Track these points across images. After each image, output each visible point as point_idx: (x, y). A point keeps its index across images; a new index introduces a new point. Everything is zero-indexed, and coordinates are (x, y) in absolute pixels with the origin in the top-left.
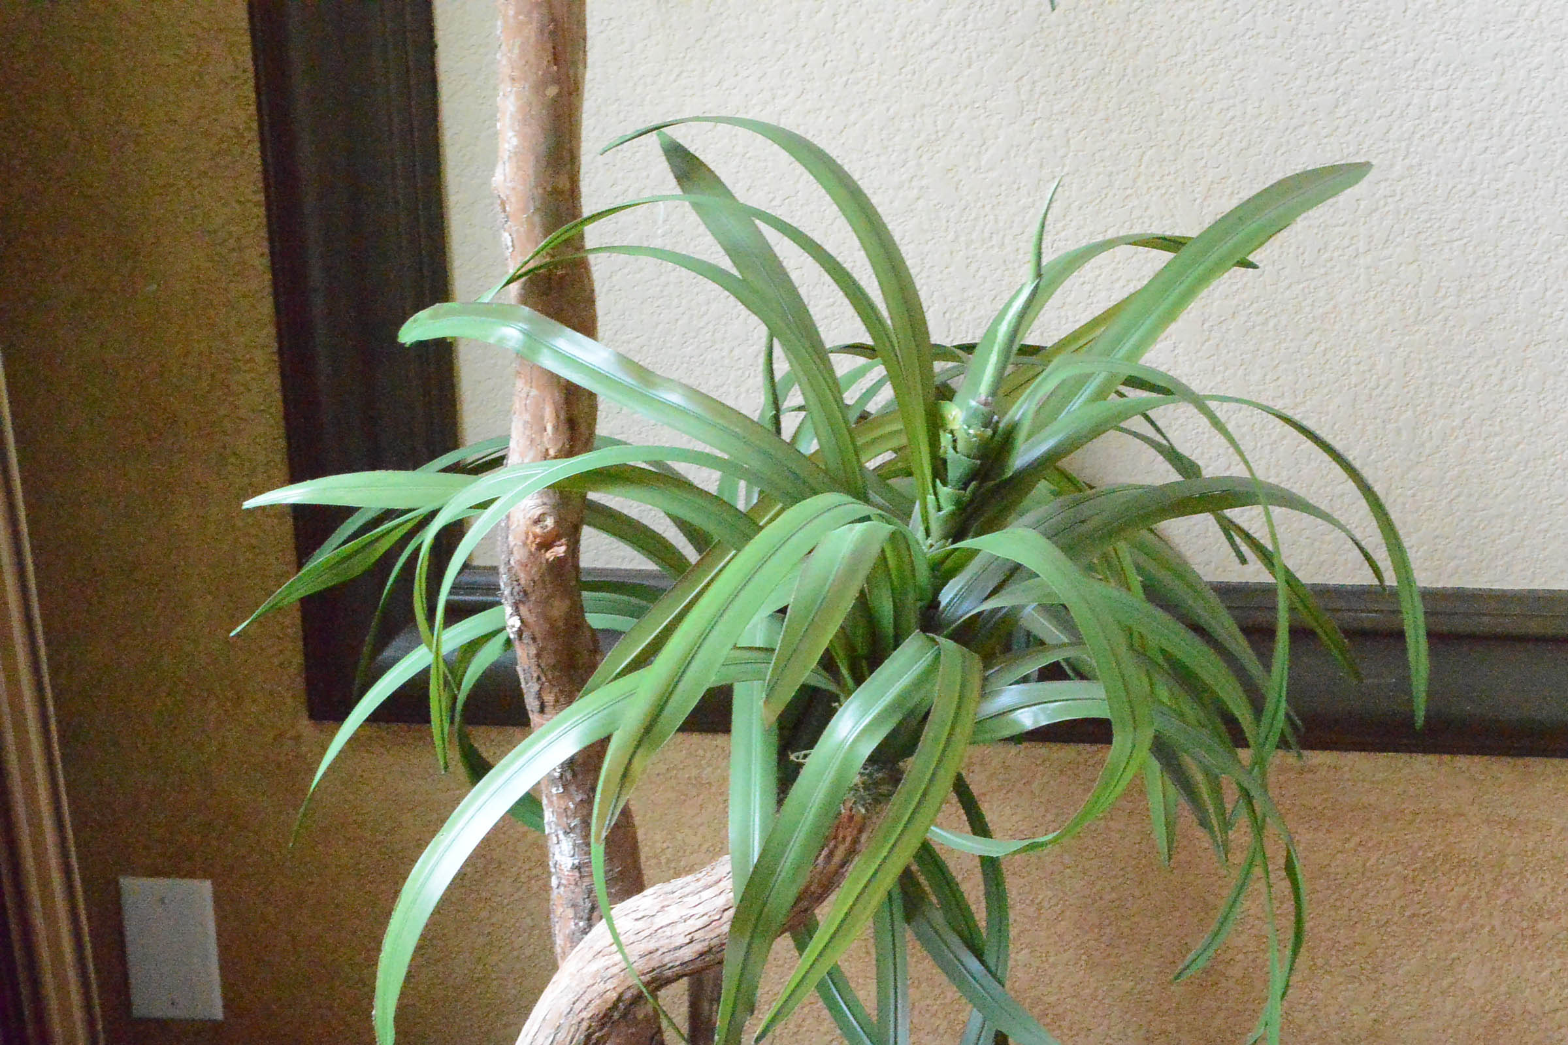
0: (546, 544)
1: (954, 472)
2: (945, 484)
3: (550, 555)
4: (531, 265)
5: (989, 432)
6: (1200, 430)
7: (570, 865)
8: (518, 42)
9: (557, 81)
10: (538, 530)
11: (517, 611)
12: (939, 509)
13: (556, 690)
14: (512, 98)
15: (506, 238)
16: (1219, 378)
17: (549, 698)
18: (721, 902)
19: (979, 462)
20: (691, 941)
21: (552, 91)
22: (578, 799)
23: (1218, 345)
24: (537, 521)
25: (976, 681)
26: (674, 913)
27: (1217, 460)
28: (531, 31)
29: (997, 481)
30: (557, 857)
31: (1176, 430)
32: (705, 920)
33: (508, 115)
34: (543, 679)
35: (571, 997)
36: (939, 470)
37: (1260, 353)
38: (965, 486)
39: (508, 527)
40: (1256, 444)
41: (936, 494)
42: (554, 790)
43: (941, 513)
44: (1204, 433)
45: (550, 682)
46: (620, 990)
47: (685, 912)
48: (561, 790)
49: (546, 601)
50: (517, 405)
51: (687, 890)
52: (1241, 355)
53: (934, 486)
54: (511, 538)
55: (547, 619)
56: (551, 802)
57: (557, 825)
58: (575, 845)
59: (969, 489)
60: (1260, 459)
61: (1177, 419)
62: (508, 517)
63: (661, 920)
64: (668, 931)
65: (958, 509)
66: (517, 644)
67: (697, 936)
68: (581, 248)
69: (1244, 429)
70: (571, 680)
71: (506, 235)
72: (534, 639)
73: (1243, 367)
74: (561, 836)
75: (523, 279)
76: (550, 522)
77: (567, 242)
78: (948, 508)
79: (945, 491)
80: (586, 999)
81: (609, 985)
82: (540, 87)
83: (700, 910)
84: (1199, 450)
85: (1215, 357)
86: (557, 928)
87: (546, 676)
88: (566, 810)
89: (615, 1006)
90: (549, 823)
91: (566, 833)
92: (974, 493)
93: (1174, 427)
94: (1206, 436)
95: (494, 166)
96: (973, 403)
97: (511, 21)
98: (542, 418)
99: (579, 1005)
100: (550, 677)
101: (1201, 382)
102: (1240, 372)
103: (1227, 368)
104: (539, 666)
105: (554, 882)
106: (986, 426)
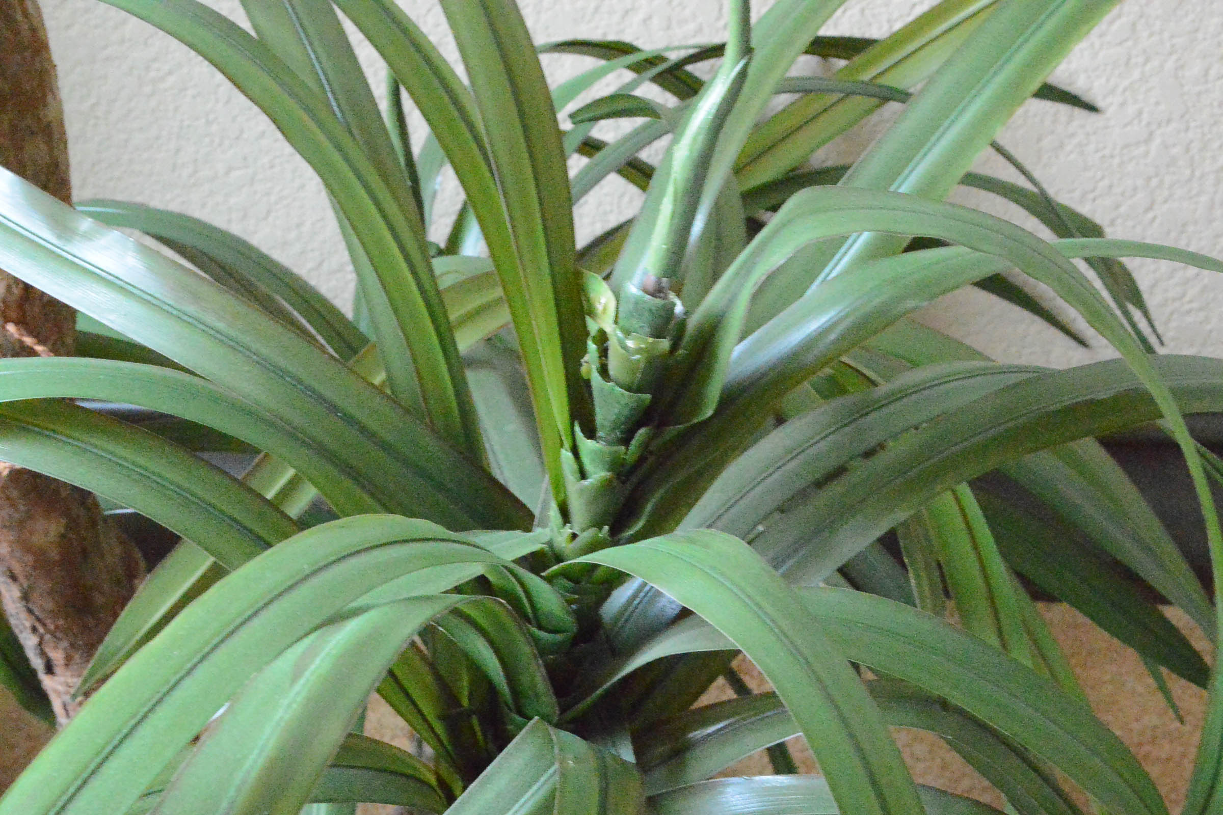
1: (606, 415)
2: (591, 433)
5: (665, 344)
6: (1107, 152)
12: (583, 475)
13: (65, 644)
16: (1136, 74)
17: (57, 656)
19: (647, 397)
23: (1134, 25)
27: (1132, 196)
29: (688, 424)
31: (1071, 152)
34: (41, 630)
37: (1200, 35)
38: (626, 441)
40: (1193, 172)
41: (575, 451)
43: (586, 483)
44: (1112, 156)
45: (53, 635)
52: (1172, 37)
53: (572, 437)
55: (27, 548)
59: (634, 443)
60: (1198, 194)
61: (1073, 135)
65: (618, 475)
69: (1175, 151)
70: (86, 628)
73: (1174, 57)
78: (598, 474)
79: (592, 447)
84: (1106, 182)
85: (1130, 43)
87: (44, 625)
92: (645, 446)
93: (1068, 148)
94: (1116, 161)
96: (634, 289)
100: (52, 627)
101: (1108, 80)
102: (1170, 64)
103: (1147, 61)
104: (30, 611)
106: (658, 334)
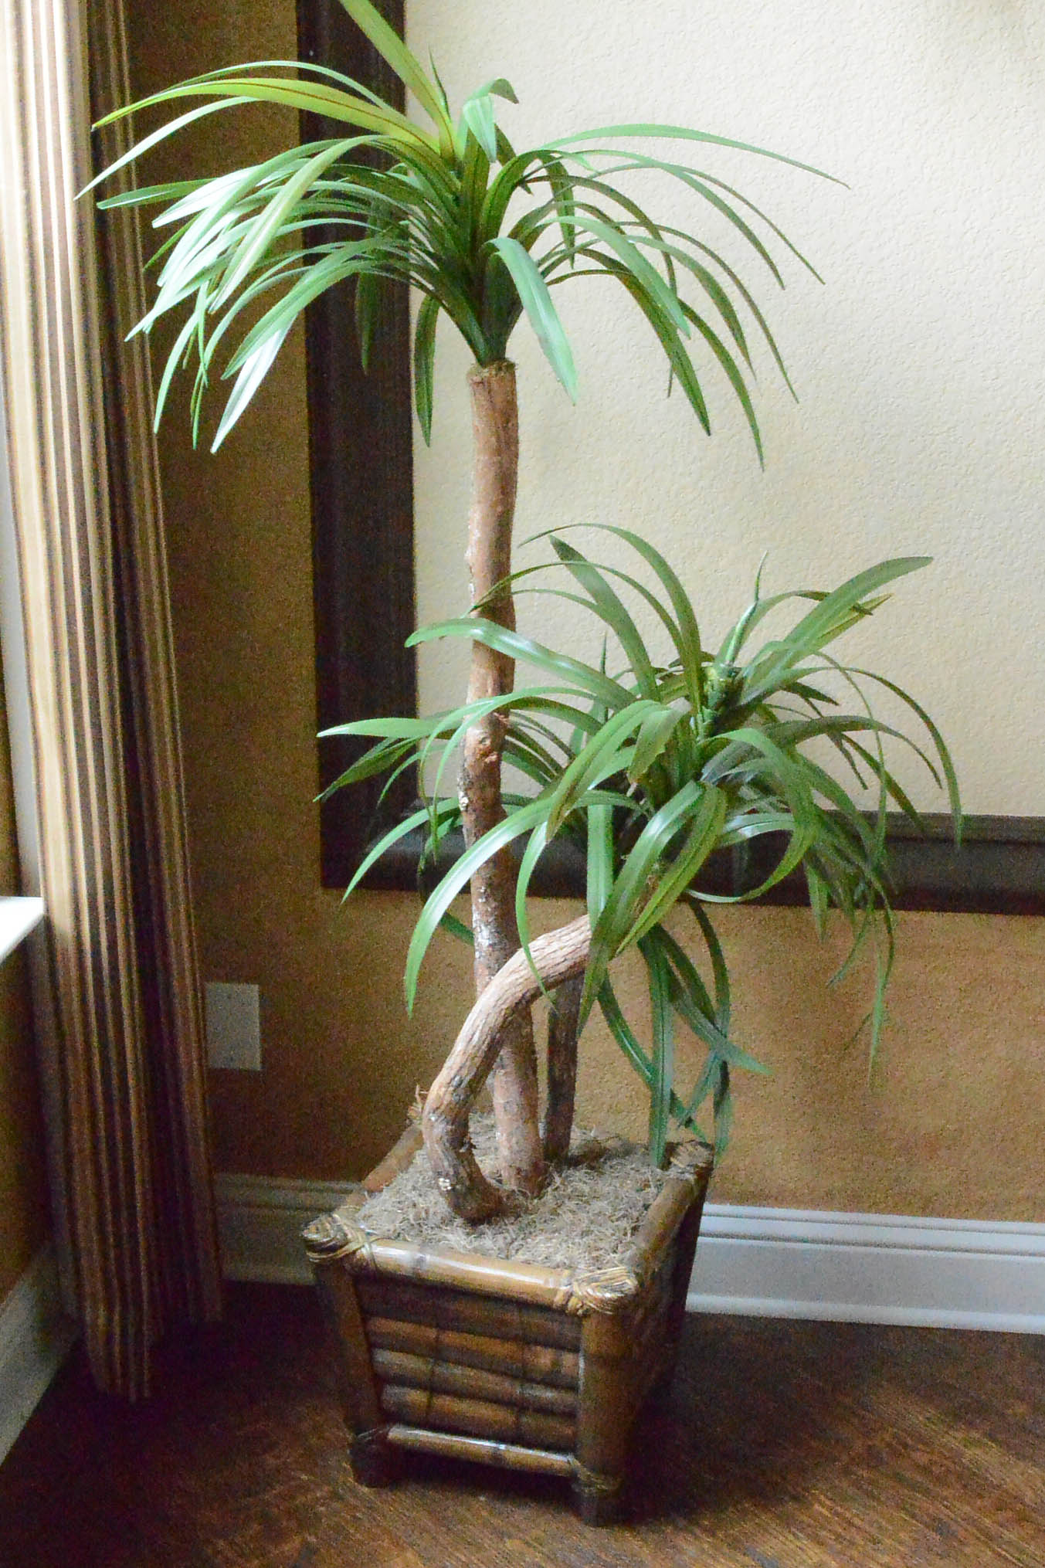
0: (486, 754)
1: (712, 702)
2: (706, 708)
3: (487, 760)
4: (485, 600)
5: (730, 682)
7: (487, 944)
8: (484, 481)
9: (502, 503)
10: (481, 746)
11: (466, 795)
12: (704, 721)
14: (478, 512)
15: (471, 587)
18: (582, 938)
19: (723, 699)
20: (565, 960)
21: (500, 509)
22: (493, 905)
24: (481, 742)
25: (722, 811)
26: (555, 946)
28: (491, 475)
29: (734, 707)
30: (480, 940)
32: (573, 947)
33: (475, 521)
34: (478, 834)
35: (496, 998)
36: (704, 699)
38: (717, 709)
39: (464, 746)
41: (702, 713)
42: (480, 900)
43: (704, 723)
46: (524, 991)
47: (562, 945)
48: (484, 900)
49: (482, 788)
50: (472, 679)
51: (563, 933)
53: (701, 710)
54: (466, 752)
55: (482, 799)
56: (478, 909)
57: (480, 920)
58: (491, 933)
59: (719, 710)
62: (465, 740)
63: (548, 950)
64: (552, 956)
65: (713, 720)
66: (464, 814)
67: (567, 957)
68: (509, 592)
71: (471, 585)
72: (474, 811)
74: (483, 928)
75: (479, 609)
76: (488, 742)
77: (503, 589)
79: (707, 711)
80: (505, 997)
81: (518, 989)
82: (493, 506)
83: (570, 943)
86: (478, 981)
88: (487, 911)
89: (520, 1001)
90: (476, 921)
91: (486, 926)
92: (722, 712)
95: (466, 547)
96: (722, 665)
97: (480, 471)
98: (486, 684)
99: (500, 1002)
104: (476, 826)
105: (477, 954)
106: (729, 677)
